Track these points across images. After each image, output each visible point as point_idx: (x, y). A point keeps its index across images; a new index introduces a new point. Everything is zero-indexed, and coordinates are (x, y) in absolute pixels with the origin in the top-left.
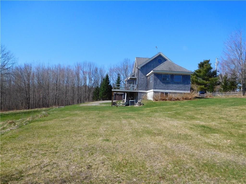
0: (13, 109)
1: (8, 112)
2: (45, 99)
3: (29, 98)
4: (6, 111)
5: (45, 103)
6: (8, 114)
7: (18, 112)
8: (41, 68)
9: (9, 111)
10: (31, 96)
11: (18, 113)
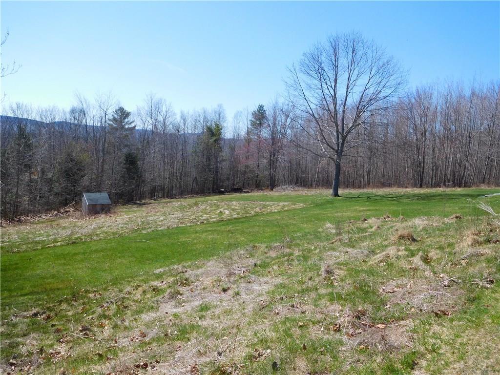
0: (390, 185)
1: (381, 189)
2: (460, 166)
3: (424, 162)
4: (378, 187)
5: (458, 175)
6: (383, 197)
7: (402, 194)
8: (453, 94)
9: (383, 188)
10: (428, 159)
11: (402, 196)
